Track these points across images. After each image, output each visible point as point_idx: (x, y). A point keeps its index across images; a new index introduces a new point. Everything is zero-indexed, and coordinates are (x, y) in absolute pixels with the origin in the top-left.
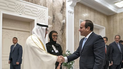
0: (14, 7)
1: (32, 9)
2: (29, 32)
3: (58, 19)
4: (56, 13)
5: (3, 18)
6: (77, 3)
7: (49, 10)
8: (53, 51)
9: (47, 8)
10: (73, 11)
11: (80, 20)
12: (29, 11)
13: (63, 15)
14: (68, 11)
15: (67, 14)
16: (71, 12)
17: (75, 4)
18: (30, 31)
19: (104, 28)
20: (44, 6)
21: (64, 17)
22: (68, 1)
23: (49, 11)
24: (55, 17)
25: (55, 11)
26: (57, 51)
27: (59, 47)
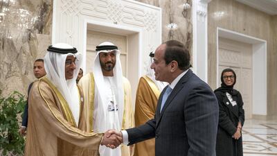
0: (105, 10)
1: (135, 12)
2: (125, 55)
4: (175, 16)
7: (163, 11)
8: (228, 103)
9: (160, 9)
10: (205, 10)
11: (218, 28)
12: (130, 15)
13: (187, 21)
14: (197, 13)
15: (195, 18)
16: (201, 15)
18: (127, 54)
19: (264, 42)
20: (154, 5)
21: (189, 24)
23: (163, 15)
25: (173, 14)
26: (234, 103)
27: (237, 96)
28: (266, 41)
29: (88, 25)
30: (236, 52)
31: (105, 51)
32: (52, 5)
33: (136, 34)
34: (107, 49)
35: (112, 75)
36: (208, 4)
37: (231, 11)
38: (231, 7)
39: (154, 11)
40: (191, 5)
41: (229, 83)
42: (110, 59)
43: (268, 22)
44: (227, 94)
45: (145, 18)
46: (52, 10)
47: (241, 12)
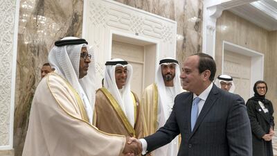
3: (191, 41)
4: (188, 30)
5: (113, 41)
6: (223, 12)
7: (178, 25)
8: (260, 110)
9: (176, 22)
10: (214, 25)
11: (224, 42)
12: (150, 27)
13: (198, 34)
14: (207, 27)
15: (205, 31)
16: (211, 29)
17: (221, 13)
18: (144, 63)
20: (170, 18)
21: (200, 37)
22: (207, 8)
24: (187, 37)
25: (186, 28)
26: (266, 111)
27: (268, 105)
28: (263, 55)
29: (114, 35)
30: (236, 63)
31: (165, 64)
32: (82, 16)
33: (155, 45)
34: (167, 62)
35: (172, 85)
36: (217, 19)
37: (236, 26)
38: (236, 22)
39: (171, 25)
40: (202, 20)
41: (262, 93)
42: (169, 71)
43: (265, 38)
44: (260, 103)
45: (162, 30)
46: (82, 21)
47: (243, 28)
